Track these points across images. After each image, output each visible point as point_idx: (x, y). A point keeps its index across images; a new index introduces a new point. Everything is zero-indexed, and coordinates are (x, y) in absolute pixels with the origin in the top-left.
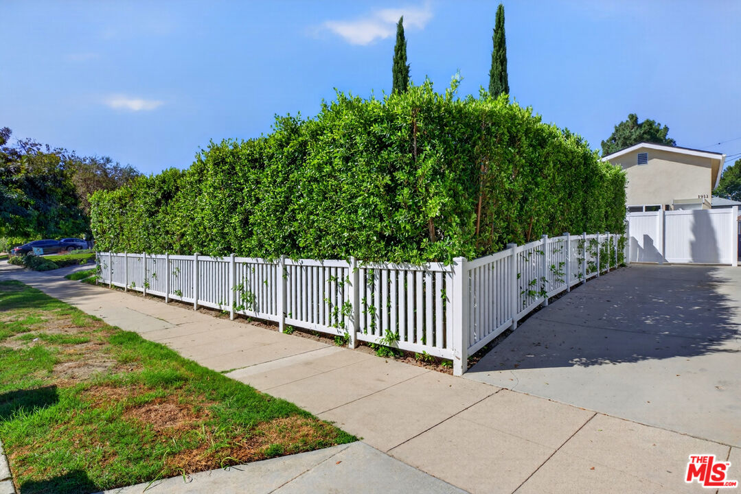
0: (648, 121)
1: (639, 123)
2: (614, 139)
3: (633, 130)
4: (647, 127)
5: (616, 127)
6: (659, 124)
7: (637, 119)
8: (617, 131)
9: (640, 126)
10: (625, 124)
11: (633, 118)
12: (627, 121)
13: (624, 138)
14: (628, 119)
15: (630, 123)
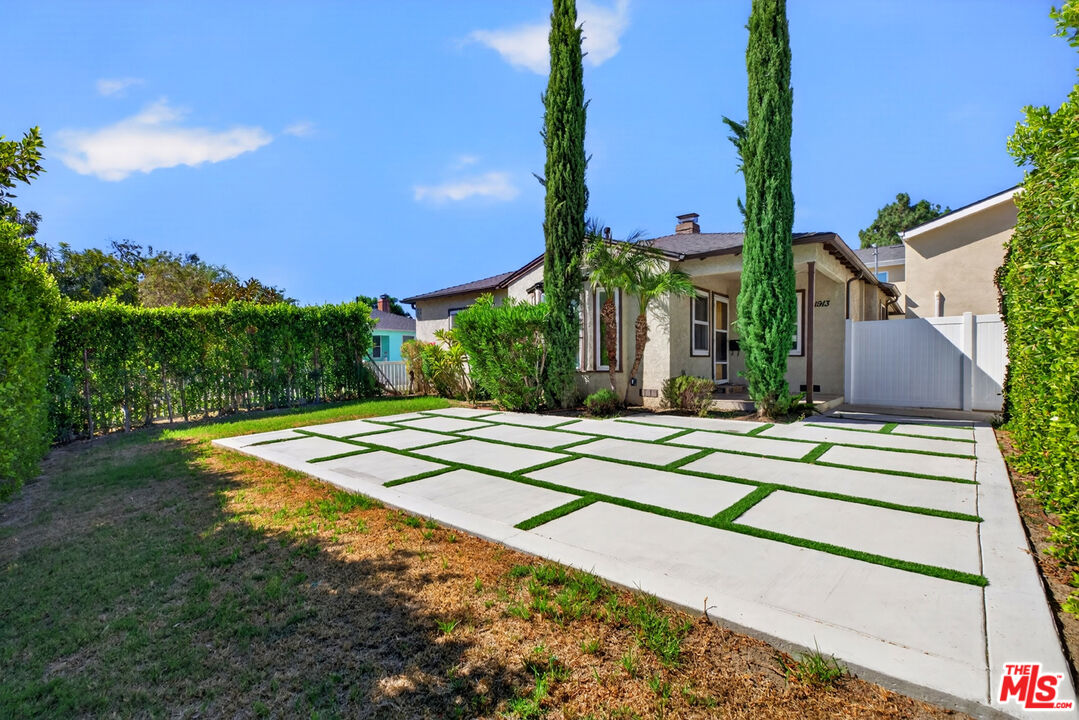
0: (923, 202)
1: (911, 205)
2: (876, 227)
3: (903, 215)
4: (922, 210)
5: (879, 211)
6: (939, 206)
7: (908, 200)
8: (881, 216)
9: (913, 209)
10: (892, 207)
11: (904, 199)
12: (894, 204)
13: (892, 225)
14: (897, 201)
15: (900, 206)
